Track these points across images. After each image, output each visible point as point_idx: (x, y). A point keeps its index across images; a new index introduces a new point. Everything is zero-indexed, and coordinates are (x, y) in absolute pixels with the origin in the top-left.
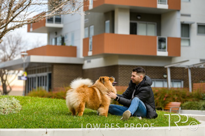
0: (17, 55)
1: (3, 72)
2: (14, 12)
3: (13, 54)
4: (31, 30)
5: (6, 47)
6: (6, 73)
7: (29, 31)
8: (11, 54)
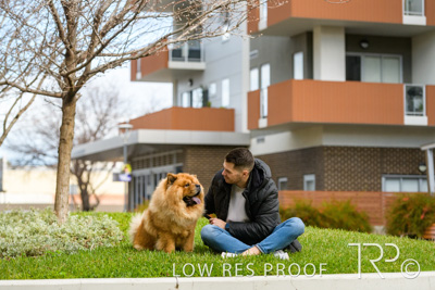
0: (110, 129)
1: (82, 166)
2: (103, 35)
3: (102, 128)
4: (139, 75)
5: (87, 112)
6: (89, 167)
7: (133, 78)
8: (98, 129)
